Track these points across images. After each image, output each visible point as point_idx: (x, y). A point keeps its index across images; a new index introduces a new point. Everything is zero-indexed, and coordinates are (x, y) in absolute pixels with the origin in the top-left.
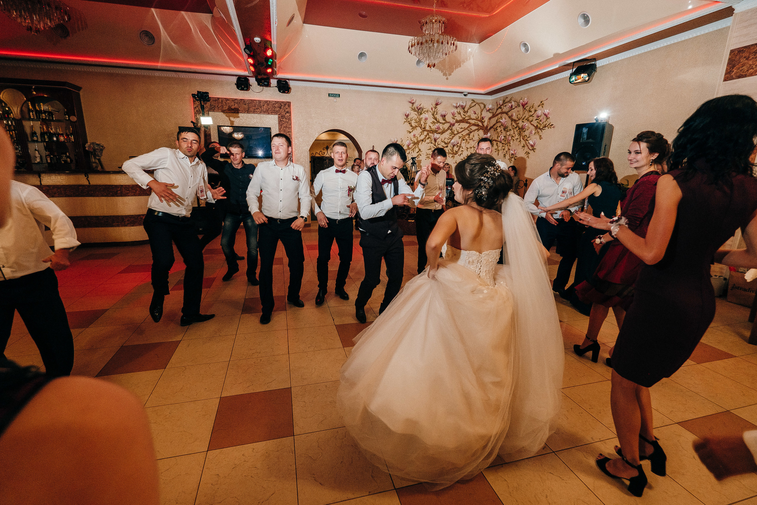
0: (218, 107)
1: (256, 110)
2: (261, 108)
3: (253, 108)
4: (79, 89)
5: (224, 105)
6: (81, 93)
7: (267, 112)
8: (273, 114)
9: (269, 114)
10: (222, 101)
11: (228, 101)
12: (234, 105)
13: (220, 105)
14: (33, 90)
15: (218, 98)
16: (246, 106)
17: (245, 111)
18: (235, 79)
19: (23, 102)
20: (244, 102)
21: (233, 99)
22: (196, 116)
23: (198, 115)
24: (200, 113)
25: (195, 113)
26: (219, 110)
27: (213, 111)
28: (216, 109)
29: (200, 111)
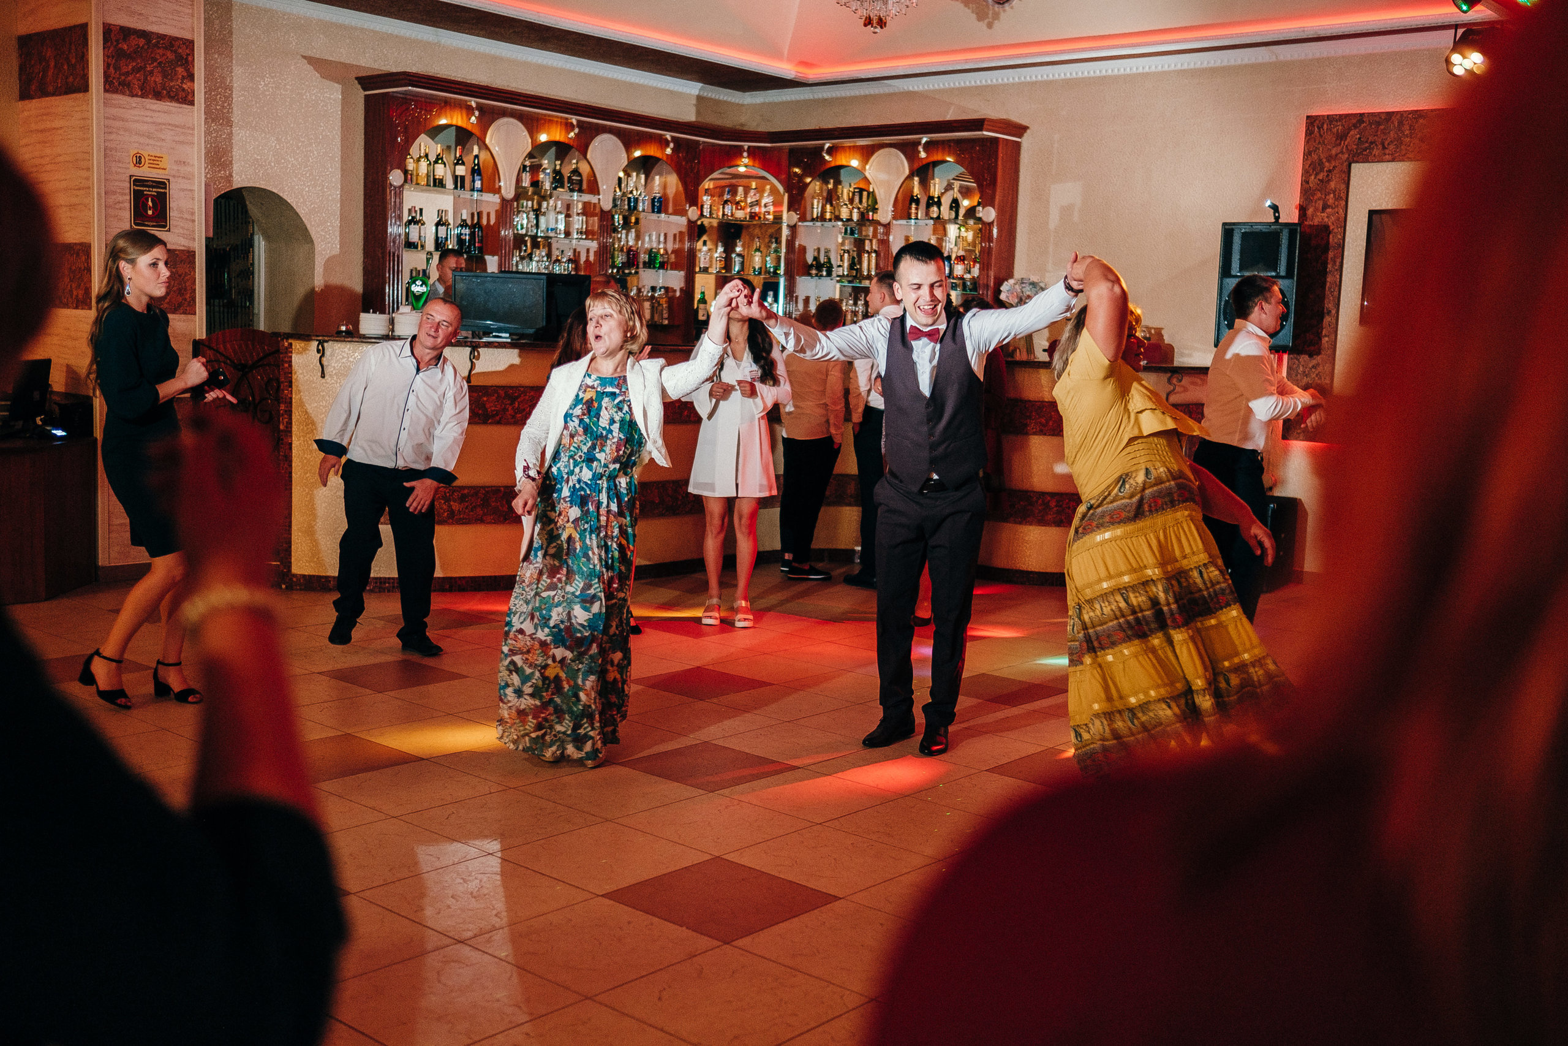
0: (1383, 144)
4: (1023, 130)
6: (1025, 141)
13: (1392, 136)
15: (1390, 115)
22: (1305, 182)
23: (1313, 177)
24: (1322, 170)
25: (1306, 173)
26: (1385, 154)
27: (1366, 161)
28: (1376, 152)
29: (1321, 163)
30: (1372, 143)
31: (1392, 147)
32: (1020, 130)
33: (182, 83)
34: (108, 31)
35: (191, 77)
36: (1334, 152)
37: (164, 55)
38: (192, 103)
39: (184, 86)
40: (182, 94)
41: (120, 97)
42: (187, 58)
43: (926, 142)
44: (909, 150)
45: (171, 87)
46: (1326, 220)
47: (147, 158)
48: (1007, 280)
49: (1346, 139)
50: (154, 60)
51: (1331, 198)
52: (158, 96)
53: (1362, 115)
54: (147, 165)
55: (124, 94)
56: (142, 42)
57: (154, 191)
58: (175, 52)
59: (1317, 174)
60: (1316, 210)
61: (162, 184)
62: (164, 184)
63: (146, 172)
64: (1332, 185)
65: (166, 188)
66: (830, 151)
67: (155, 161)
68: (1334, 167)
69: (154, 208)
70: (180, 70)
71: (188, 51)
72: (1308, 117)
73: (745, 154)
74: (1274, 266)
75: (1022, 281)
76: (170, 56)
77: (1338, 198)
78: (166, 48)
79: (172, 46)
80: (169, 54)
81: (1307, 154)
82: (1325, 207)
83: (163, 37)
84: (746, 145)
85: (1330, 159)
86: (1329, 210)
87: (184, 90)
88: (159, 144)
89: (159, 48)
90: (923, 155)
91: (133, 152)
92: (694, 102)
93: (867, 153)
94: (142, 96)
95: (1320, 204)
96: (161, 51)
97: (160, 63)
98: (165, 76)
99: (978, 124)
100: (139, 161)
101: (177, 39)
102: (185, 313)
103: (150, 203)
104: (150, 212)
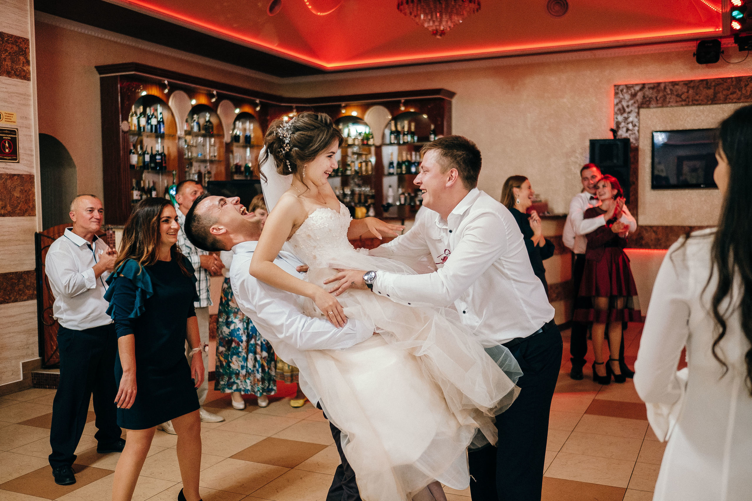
0: (656, 98)
1: (731, 96)
2: (740, 89)
3: (724, 93)
4: (452, 94)
5: (669, 94)
6: (454, 101)
10: (665, 88)
11: (677, 87)
12: (688, 92)
13: (661, 94)
14: (401, 105)
15: (659, 84)
16: (711, 92)
17: (708, 101)
18: (693, 47)
19: (387, 122)
20: (707, 83)
21: (686, 82)
22: (616, 118)
23: (619, 115)
24: (624, 112)
25: (616, 114)
26: (657, 104)
27: (647, 107)
28: (653, 103)
29: (623, 109)
30: (650, 99)
31: (661, 100)
33: (23, 66)
35: (28, 62)
36: (630, 103)
37: (12, 48)
38: (29, 79)
39: (25, 68)
40: (23, 74)
42: (25, 51)
44: (393, 106)
45: (17, 69)
46: (628, 136)
47: (4, 115)
49: (636, 97)
50: (6, 51)
51: (630, 126)
52: (9, 74)
53: (645, 84)
54: (4, 120)
57: (9, 137)
58: (18, 46)
59: (621, 114)
60: (623, 131)
61: (13, 132)
62: (15, 131)
63: (4, 124)
64: (630, 119)
65: (16, 135)
67: (9, 117)
68: (631, 111)
69: (9, 147)
70: (22, 58)
71: (26, 46)
72: (615, 85)
76: (15, 48)
77: (634, 126)
78: (12, 44)
79: (16, 42)
80: (15, 47)
81: (616, 105)
82: (626, 130)
83: (12, 36)
84: (294, 105)
85: (628, 106)
87: (24, 71)
88: (10, 105)
89: (9, 43)
96: (10, 45)
97: (10, 53)
98: (13, 62)
101: (19, 38)
102: (29, 215)
103: (7, 145)
104: (7, 151)
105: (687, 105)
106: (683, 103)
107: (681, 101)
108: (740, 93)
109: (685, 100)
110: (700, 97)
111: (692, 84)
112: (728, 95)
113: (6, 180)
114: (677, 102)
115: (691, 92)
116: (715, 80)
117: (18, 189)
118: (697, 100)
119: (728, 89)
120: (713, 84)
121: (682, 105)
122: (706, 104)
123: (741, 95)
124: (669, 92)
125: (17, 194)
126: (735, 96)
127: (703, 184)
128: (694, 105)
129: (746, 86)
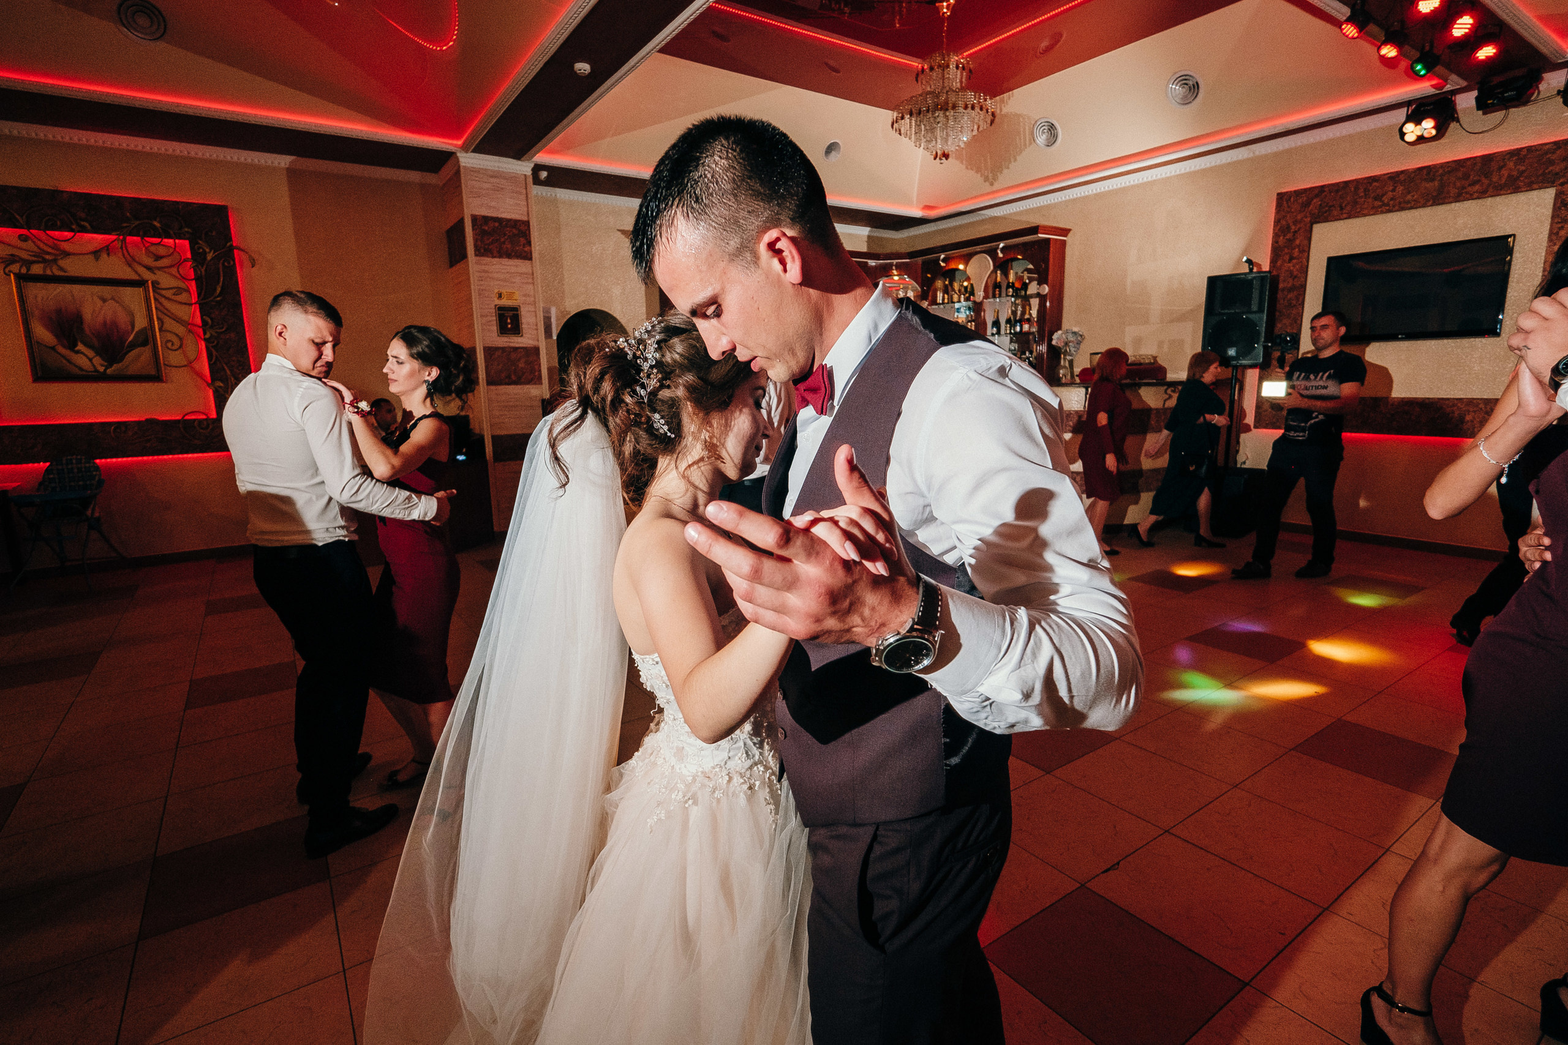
0: (1341, 204)
1: (1469, 189)
2: (1487, 175)
3: (1459, 184)
5: (1361, 197)
6: (1069, 239)
7: (1514, 185)
8: (1535, 186)
9: (1517, 190)
10: (1357, 188)
11: (1376, 185)
12: (1393, 190)
15: (1347, 183)
16: (1434, 185)
17: (1428, 201)
20: (1429, 173)
21: (1393, 175)
22: (1275, 242)
23: (1281, 238)
24: (1289, 232)
25: (1276, 236)
26: (1342, 214)
27: (1326, 220)
28: (1335, 213)
29: (1288, 227)
30: (1331, 206)
31: (1349, 208)
32: (1065, 232)
33: (524, 248)
34: (475, 219)
35: (530, 244)
36: (1299, 217)
37: (510, 231)
38: (532, 259)
39: (526, 249)
40: (524, 255)
41: (486, 259)
42: (526, 232)
43: (1003, 247)
44: (992, 253)
45: (517, 251)
46: (1292, 268)
47: (505, 294)
48: (1056, 331)
49: (1309, 207)
50: (505, 235)
51: (1296, 252)
52: (509, 256)
53: (1323, 186)
54: (505, 298)
55: (488, 257)
56: (497, 224)
57: (511, 313)
58: (518, 229)
59: (1284, 236)
60: (1284, 261)
61: (515, 309)
62: (517, 308)
63: (505, 302)
64: (1298, 242)
65: (518, 311)
66: (944, 260)
67: (510, 296)
68: (1299, 229)
69: (511, 323)
71: (526, 228)
72: (1278, 194)
73: (894, 268)
74: (1249, 304)
75: (1067, 332)
77: (1302, 251)
78: (511, 227)
79: (515, 225)
80: (514, 230)
81: (1277, 222)
82: (1291, 259)
83: (510, 220)
84: (895, 262)
85: (1295, 223)
86: (1294, 261)
87: (525, 252)
88: (511, 285)
89: (507, 227)
90: (1001, 255)
91: (496, 291)
92: (866, 239)
93: (967, 259)
94: (500, 257)
95: (1287, 257)
96: (509, 229)
97: (509, 237)
98: (512, 244)
99: (1034, 230)
100: (500, 296)
101: (519, 221)
102: (535, 384)
103: (509, 321)
104: (509, 326)
105: (1390, 211)
106: (1384, 209)
107: (1381, 207)
108: (1486, 181)
109: (1388, 205)
110: (1413, 196)
111: (1402, 177)
112: (1464, 188)
113: (510, 352)
114: (1373, 208)
115: (1400, 188)
116: (1442, 166)
117: (523, 360)
118: (1409, 202)
119: (1466, 176)
120: (1441, 171)
121: (1382, 212)
122: (1424, 206)
123: (1489, 185)
124: (1362, 194)
125: (521, 365)
126: (1477, 187)
127: (1401, 334)
128: (1402, 209)
129: (1500, 168)
